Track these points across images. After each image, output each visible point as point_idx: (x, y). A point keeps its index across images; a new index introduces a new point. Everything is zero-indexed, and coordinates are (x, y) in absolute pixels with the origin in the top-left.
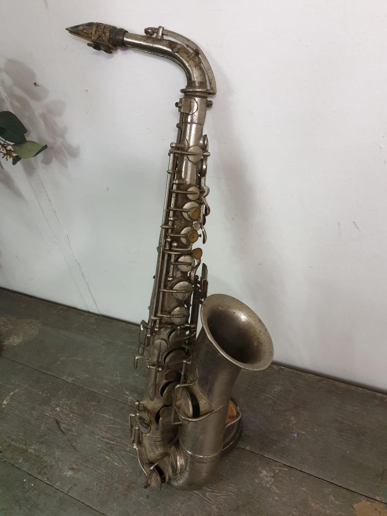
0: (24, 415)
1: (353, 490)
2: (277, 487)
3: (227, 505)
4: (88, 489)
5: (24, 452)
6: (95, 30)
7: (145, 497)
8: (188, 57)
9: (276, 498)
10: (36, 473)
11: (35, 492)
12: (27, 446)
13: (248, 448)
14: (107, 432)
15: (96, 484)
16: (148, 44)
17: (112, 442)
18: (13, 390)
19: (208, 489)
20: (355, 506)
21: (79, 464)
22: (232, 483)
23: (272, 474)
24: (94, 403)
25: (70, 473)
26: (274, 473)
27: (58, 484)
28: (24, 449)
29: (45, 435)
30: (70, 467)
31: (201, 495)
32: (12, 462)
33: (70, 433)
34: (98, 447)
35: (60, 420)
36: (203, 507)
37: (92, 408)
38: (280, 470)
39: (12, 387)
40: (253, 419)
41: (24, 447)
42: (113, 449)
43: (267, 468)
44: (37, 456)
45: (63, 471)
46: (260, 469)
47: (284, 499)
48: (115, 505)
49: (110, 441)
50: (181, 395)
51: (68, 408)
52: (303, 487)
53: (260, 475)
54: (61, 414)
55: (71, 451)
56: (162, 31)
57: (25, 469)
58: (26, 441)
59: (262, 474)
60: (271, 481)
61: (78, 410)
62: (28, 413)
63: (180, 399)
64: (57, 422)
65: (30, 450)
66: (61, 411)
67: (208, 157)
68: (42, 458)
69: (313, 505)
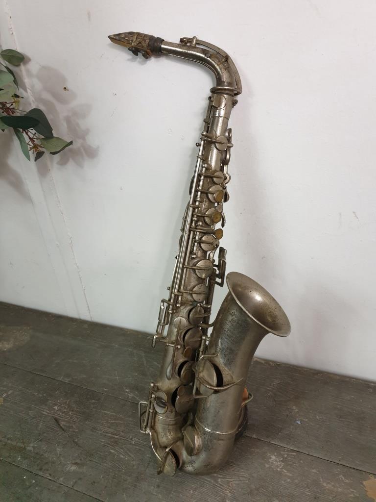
0: (20, 415)
1: (360, 469)
2: (288, 471)
3: (240, 490)
4: (94, 482)
5: (22, 451)
6: (136, 37)
7: (155, 486)
8: (219, 61)
9: (289, 481)
10: (37, 470)
11: (37, 488)
12: (25, 444)
13: (254, 436)
14: (110, 428)
15: (103, 477)
16: (183, 50)
17: (116, 437)
18: (6, 392)
19: (219, 476)
20: (365, 483)
21: (82, 459)
22: (242, 469)
23: (282, 459)
24: (93, 401)
25: (73, 468)
26: (283, 458)
27: (61, 479)
28: (22, 447)
29: (44, 433)
30: (73, 462)
31: (213, 481)
32: (10, 460)
33: (71, 430)
34: (102, 442)
35: (59, 418)
36: (216, 492)
37: (92, 406)
38: (288, 455)
39: (5, 389)
40: (257, 410)
41: (22, 445)
42: (118, 442)
43: (276, 454)
44: (37, 454)
45: (65, 466)
46: (269, 455)
47: (296, 481)
48: (125, 495)
49: (114, 436)
50: (204, 367)
51: (67, 407)
52: (313, 469)
53: (270, 460)
54: (59, 413)
55: (74, 447)
56: (196, 41)
57: (24, 466)
58: (23, 440)
59: (272, 459)
60: (281, 465)
61: (77, 408)
62: (23, 412)
63: (202, 371)
64: (56, 420)
65: (28, 448)
66: (59, 410)
67: (231, 148)
68: (42, 455)
69: (325, 484)
